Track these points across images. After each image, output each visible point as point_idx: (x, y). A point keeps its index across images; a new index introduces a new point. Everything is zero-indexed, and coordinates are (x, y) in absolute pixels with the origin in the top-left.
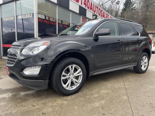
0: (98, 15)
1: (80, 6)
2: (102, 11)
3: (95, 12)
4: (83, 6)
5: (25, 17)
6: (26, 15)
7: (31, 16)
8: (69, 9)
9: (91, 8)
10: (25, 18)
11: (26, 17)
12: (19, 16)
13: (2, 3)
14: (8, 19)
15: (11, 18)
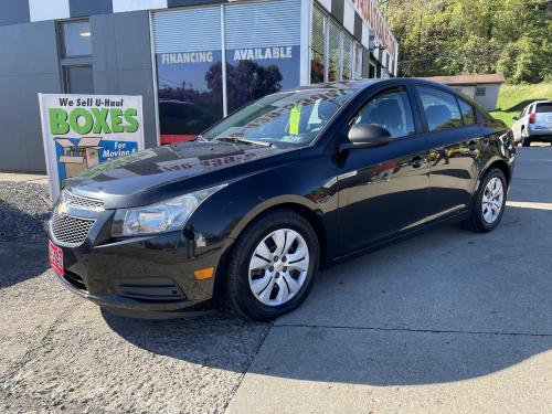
0: (375, 34)
1: (356, 15)
3: (372, 25)
4: (359, 11)
5: (263, 54)
6: (268, 50)
7: (285, 53)
8: (342, 24)
9: (368, 18)
10: (261, 57)
11: (268, 54)
12: (237, 52)
13: (165, 6)
14: (187, 59)
15: (203, 58)
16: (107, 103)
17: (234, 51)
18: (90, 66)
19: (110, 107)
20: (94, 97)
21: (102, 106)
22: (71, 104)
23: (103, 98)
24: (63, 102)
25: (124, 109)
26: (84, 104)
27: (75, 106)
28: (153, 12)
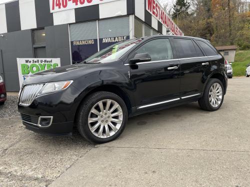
0: (170, 30)
2: (173, 24)
3: (168, 26)
4: (160, 21)
5: (115, 40)
6: (116, 38)
7: (123, 39)
8: (151, 26)
9: (166, 23)
10: (113, 41)
11: (117, 40)
12: (104, 39)
13: (74, 22)
14: (84, 43)
15: (90, 42)
16: (45, 61)
17: (102, 39)
18: (45, 47)
19: (46, 63)
20: (40, 59)
21: (43, 63)
22: (30, 62)
23: (44, 59)
24: (27, 61)
25: (52, 64)
26: (35, 62)
27: (32, 63)
28: (70, 24)
